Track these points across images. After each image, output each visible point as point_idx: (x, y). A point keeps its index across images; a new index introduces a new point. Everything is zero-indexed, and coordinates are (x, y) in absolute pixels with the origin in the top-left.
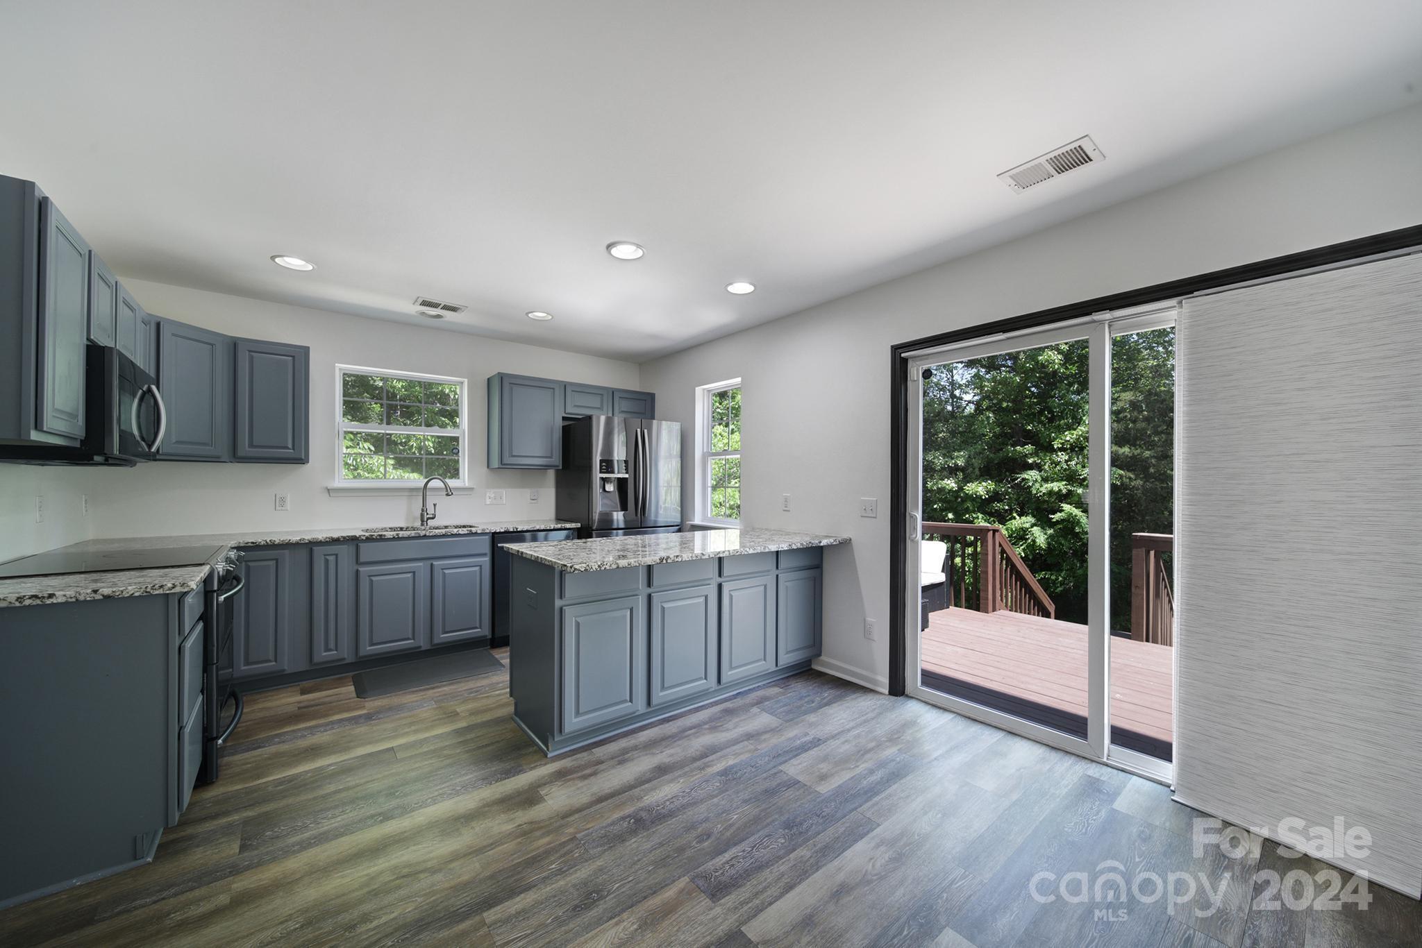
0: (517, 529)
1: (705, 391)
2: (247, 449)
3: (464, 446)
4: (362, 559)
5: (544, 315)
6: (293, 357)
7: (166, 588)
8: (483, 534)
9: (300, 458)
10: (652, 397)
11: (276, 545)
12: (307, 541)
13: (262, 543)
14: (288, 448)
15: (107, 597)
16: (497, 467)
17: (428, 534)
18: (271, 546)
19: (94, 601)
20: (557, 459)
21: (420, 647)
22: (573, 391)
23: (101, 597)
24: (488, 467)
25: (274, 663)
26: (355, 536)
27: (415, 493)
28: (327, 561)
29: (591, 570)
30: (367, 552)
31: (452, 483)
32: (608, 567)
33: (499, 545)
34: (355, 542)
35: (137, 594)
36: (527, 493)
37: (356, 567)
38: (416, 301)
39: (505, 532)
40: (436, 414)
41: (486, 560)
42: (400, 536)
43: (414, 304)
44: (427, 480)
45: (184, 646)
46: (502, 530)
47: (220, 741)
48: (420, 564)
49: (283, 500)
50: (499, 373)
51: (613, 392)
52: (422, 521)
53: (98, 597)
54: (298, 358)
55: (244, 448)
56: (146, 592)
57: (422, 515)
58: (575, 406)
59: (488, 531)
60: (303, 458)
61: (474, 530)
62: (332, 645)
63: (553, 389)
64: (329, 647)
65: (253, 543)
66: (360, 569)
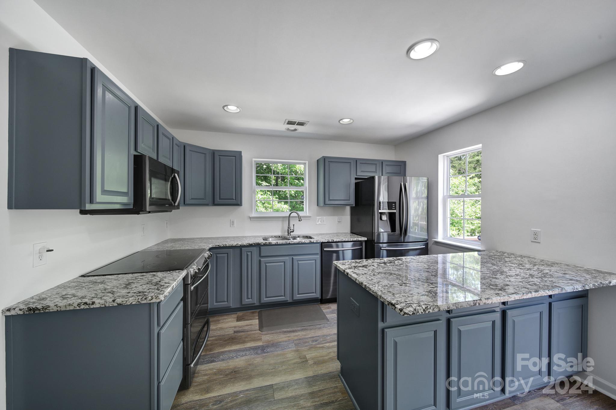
0: (333, 240)
1: (445, 156)
2: (218, 200)
3: (306, 195)
4: (262, 255)
5: (348, 120)
6: (235, 156)
7: (148, 299)
8: (317, 243)
9: (238, 203)
10: (404, 163)
11: (227, 246)
12: (239, 245)
13: (222, 246)
14: (233, 199)
15: (119, 305)
16: (322, 206)
17: (291, 243)
18: (225, 247)
19: (113, 307)
20: (352, 201)
21: (287, 301)
22: (360, 163)
23: (117, 305)
24: (317, 205)
25: (227, 303)
26: (259, 243)
27: (285, 219)
28: (247, 255)
29: (418, 314)
30: (265, 251)
31: (301, 214)
32: (431, 311)
33: (325, 249)
34: (259, 246)
35: (134, 303)
36: (336, 218)
37: (259, 259)
38: (285, 122)
39: (328, 242)
40: (294, 180)
41: (318, 257)
42: (278, 243)
43: (284, 124)
44: (290, 212)
45: (160, 333)
46: (326, 241)
47: (192, 365)
48: (287, 258)
49: (233, 222)
50: (323, 156)
51: (382, 162)
52: (288, 233)
53: (115, 304)
54: (237, 156)
55: (217, 200)
56: (138, 302)
57: (288, 230)
58: (362, 171)
59: (319, 242)
60: (239, 204)
61: (312, 240)
62: (250, 297)
63: (350, 163)
64: (249, 297)
65: (218, 245)
66: (261, 259)
